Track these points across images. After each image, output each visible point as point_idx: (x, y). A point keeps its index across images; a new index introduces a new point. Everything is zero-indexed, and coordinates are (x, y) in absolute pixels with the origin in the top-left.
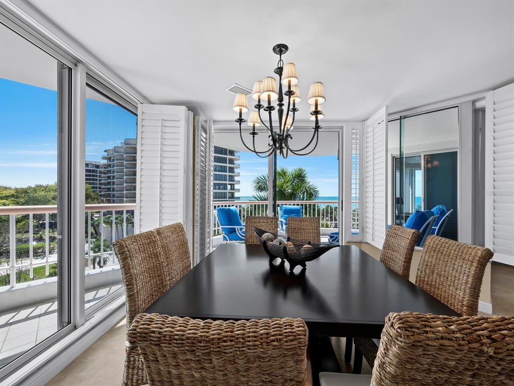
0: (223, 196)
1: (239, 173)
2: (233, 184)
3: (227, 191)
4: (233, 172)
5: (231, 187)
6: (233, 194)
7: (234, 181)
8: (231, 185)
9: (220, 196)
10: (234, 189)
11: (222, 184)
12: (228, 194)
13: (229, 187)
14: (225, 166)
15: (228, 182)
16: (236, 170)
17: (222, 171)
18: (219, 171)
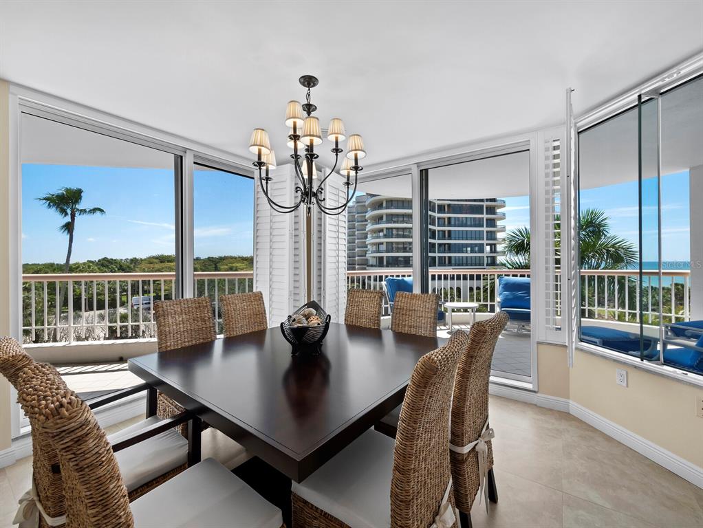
0: (478, 262)
1: (504, 227)
2: (495, 245)
3: (484, 255)
4: (494, 226)
5: (491, 249)
6: (494, 259)
7: (495, 239)
8: (491, 245)
9: (474, 262)
10: (495, 251)
11: (476, 245)
12: (486, 259)
13: (488, 248)
14: (480, 218)
15: (485, 242)
16: (499, 223)
17: (475, 226)
18: (471, 226)
